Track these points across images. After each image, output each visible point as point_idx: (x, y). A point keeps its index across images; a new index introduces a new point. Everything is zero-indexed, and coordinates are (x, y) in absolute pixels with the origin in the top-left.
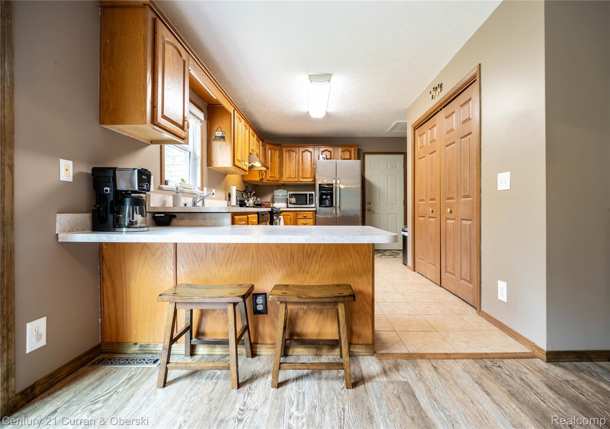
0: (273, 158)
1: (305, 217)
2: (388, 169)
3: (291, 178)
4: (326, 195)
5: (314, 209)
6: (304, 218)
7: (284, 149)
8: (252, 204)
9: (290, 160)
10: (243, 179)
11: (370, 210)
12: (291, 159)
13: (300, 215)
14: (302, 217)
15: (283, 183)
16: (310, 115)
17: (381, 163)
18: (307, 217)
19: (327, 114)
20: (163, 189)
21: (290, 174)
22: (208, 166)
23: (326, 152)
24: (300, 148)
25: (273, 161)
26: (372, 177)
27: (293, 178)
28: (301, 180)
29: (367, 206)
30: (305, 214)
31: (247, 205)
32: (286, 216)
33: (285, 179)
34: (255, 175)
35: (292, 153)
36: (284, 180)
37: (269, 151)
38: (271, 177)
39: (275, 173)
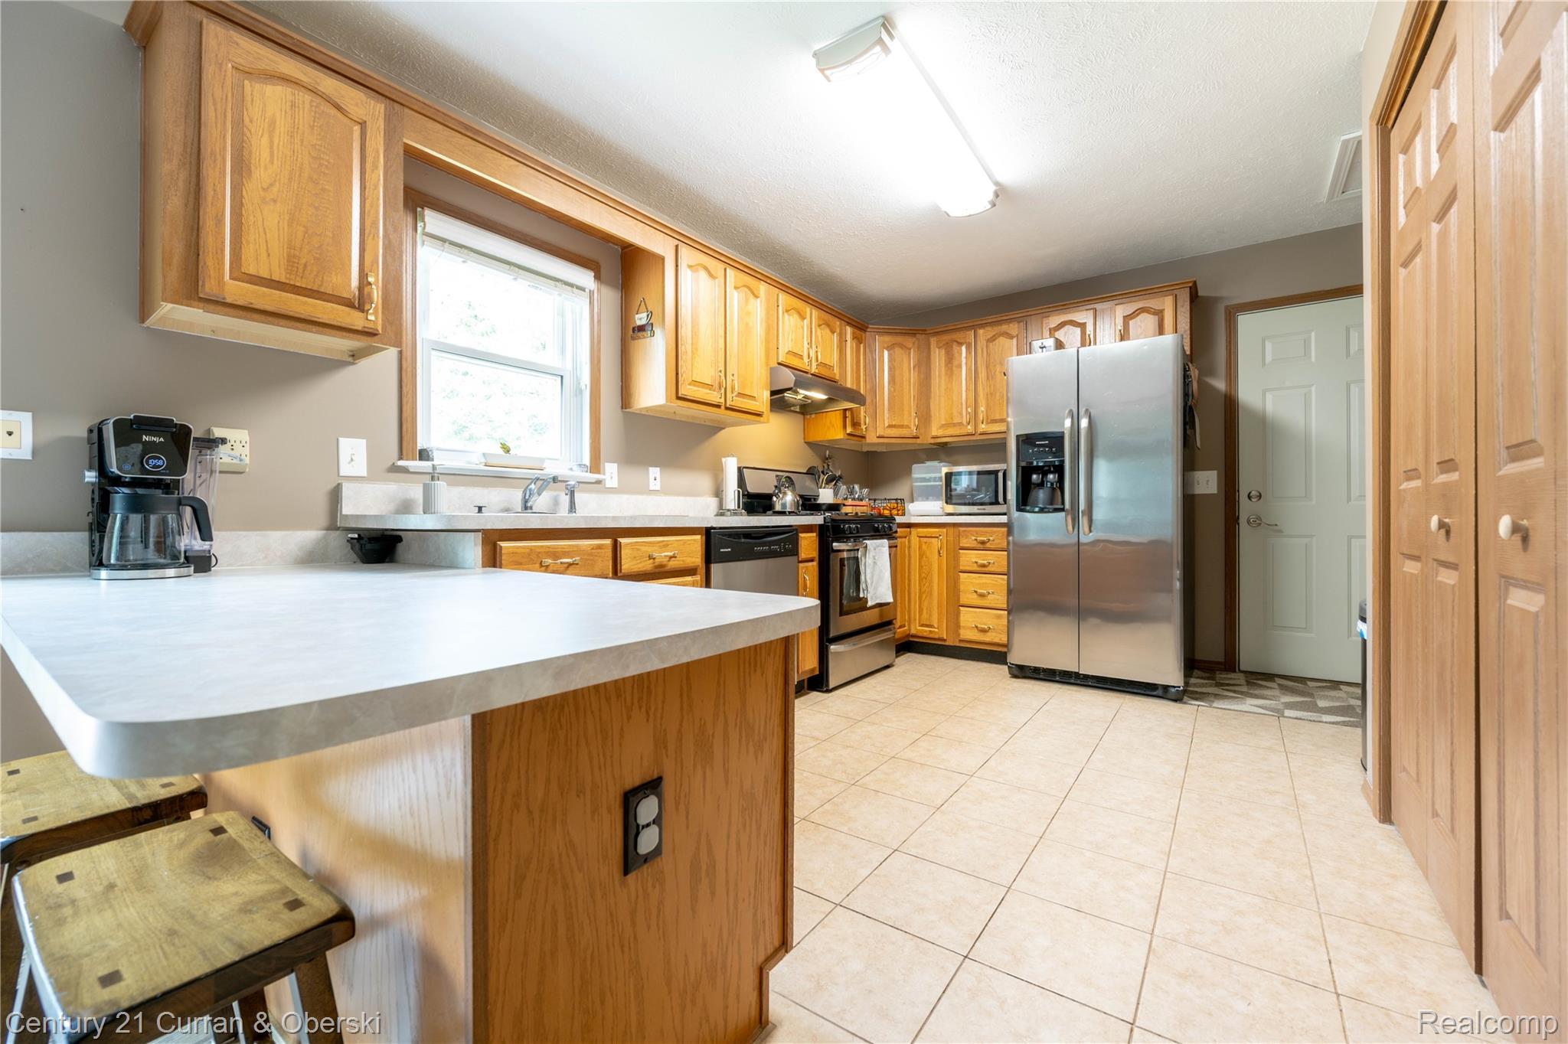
0: (897, 373)
1: (983, 543)
2: (1348, 355)
3: (954, 425)
4: (1043, 471)
5: (1004, 519)
6: (981, 546)
7: (933, 340)
8: (791, 505)
9: (952, 370)
10: (804, 438)
11: (1257, 522)
12: (954, 368)
13: (967, 537)
14: (974, 544)
15: (932, 441)
16: (944, 209)
17: (1313, 334)
18: (988, 545)
19: (1001, 193)
20: (411, 470)
21: (952, 413)
22: (622, 408)
23: (1067, 327)
24: (981, 332)
25: (897, 379)
26: (1269, 397)
27: (961, 424)
28: (983, 427)
29: (1246, 508)
30: (983, 534)
31: (778, 508)
32: (925, 540)
33: (937, 431)
34: (833, 426)
35: (955, 347)
36: (934, 433)
37: (886, 352)
38: (890, 426)
39: (906, 413)
